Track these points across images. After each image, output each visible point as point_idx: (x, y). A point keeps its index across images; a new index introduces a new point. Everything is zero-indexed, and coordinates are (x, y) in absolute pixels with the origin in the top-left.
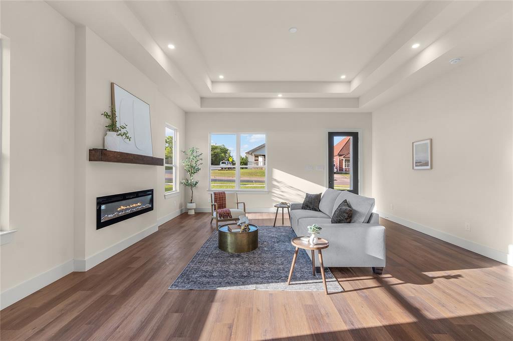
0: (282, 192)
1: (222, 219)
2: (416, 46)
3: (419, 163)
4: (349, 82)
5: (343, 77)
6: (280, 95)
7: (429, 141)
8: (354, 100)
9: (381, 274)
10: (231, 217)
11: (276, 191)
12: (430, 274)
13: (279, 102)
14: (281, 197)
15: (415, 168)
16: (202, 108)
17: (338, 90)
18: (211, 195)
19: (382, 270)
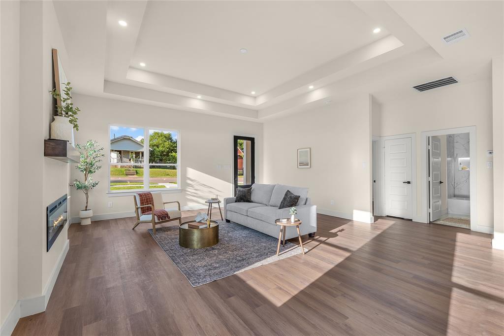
0: (196, 190)
1: (161, 221)
2: (311, 87)
3: (302, 164)
4: (255, 98)
5: (253, 93)
6: (199, 97)
7: (309, 149)
8: (255, 112)
9: (314, 237)
10: (170, 218)
11: (190, 189)
12: (334, 231)
13: (197, 103)
14: (195, 195)
15: (299, 167)
16: (105, 93)
17: (247, 102)
18: (135, 196)
19: (314, 234)
